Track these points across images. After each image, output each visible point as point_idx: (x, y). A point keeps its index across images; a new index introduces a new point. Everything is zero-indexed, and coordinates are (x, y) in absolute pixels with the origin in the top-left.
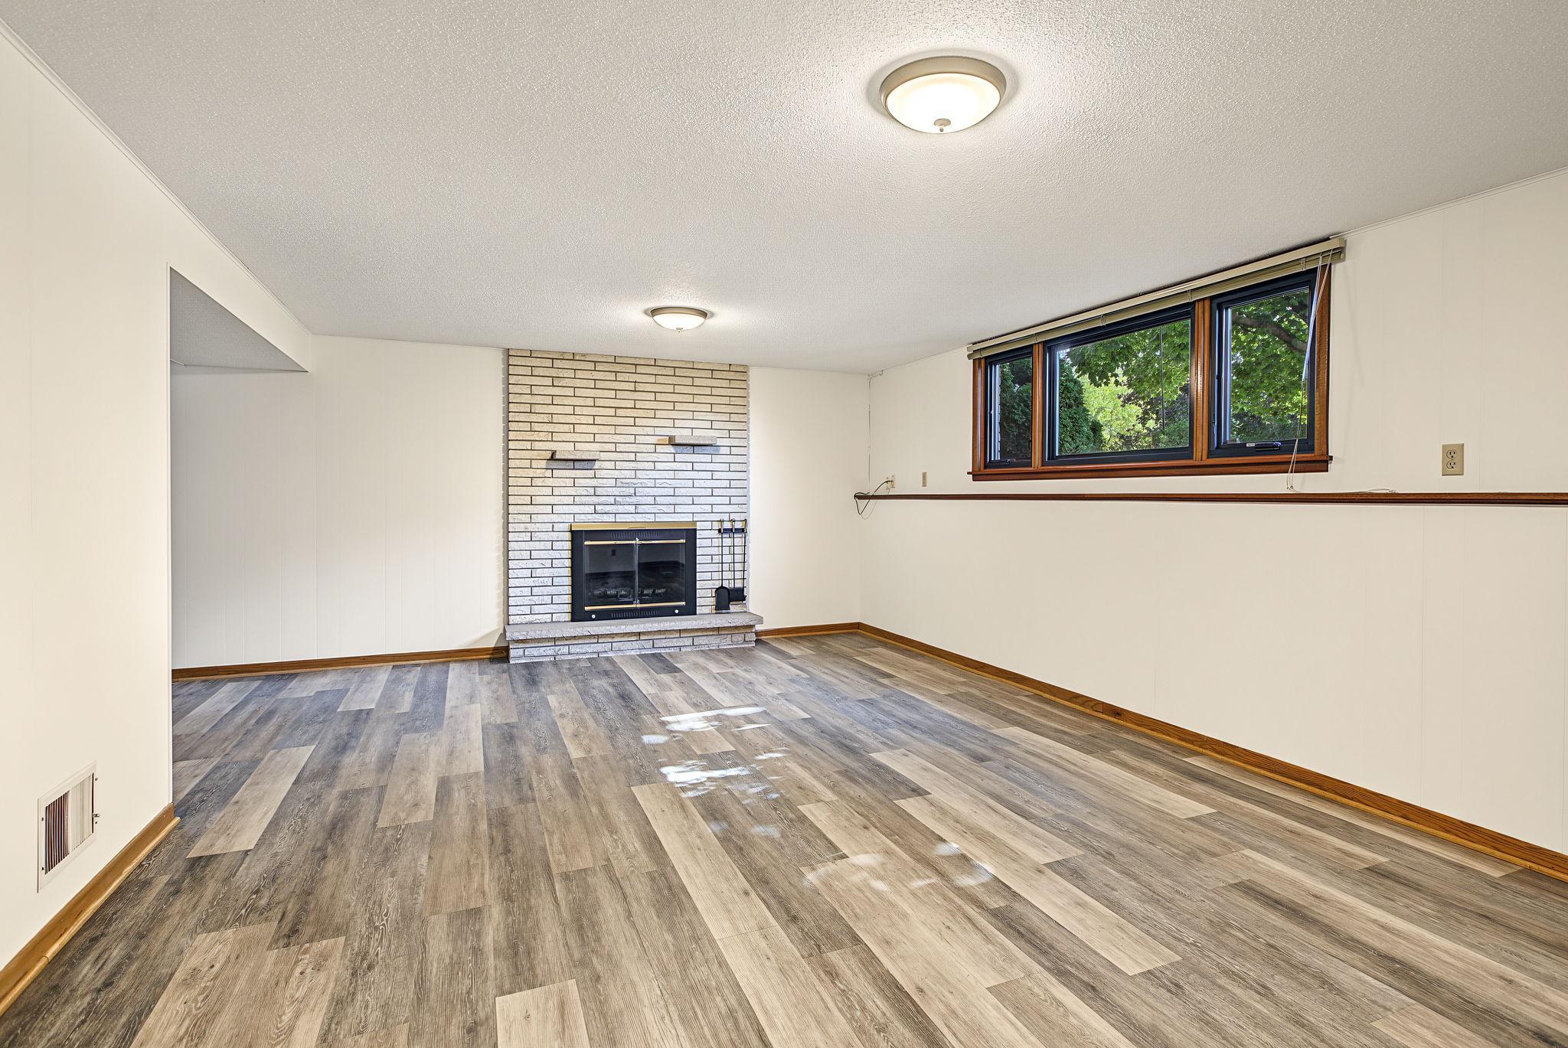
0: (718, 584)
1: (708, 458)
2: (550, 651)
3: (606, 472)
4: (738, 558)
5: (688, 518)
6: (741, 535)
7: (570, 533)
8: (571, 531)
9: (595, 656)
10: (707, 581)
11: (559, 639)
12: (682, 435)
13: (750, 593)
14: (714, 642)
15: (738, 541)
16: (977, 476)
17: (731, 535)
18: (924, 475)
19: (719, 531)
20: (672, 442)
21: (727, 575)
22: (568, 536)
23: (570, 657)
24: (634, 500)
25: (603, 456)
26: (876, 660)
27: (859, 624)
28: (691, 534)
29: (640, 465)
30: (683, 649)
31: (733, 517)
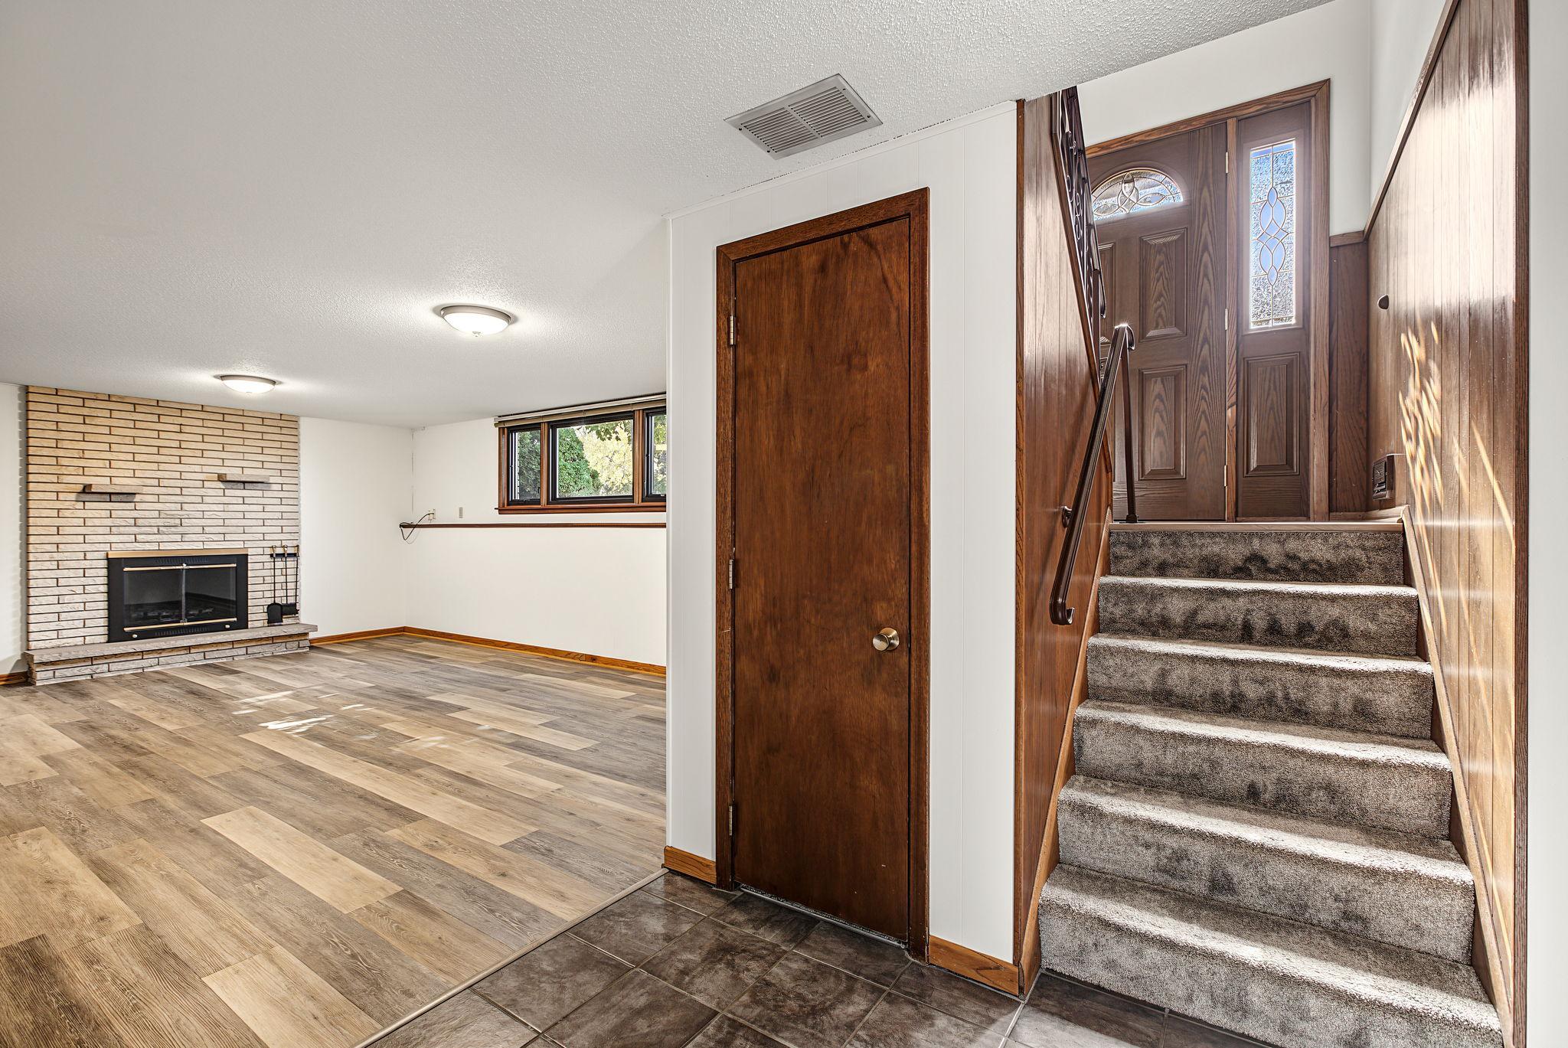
0: (270, 601)
1: (260, 493)
2: (88, 671)
3: (147, 507)
4: (291, 578)
5: (240, 545)
6: (292, 559)
7: (106, 561)
8: (108, 559)
9: (140, 671)
10: (258, 599)
11: (96, 658)
12: (233, 473)
13: (302, 607)
14: (268, 650)
15: (291, 563)
16: (501, 510)
17: (284, 559)
18: (461, 510)
19: (272, 555)
20: (221, 478)
21: (282, 593)
22: (104, 563)
23: (110, 675)
24: (180, 529)
25: (145, 490)
26: (422, 650)
27: (404, 628)
28: (242, 560)
29: (186, 499)
30: (236, 658)
31: (284, 543)
